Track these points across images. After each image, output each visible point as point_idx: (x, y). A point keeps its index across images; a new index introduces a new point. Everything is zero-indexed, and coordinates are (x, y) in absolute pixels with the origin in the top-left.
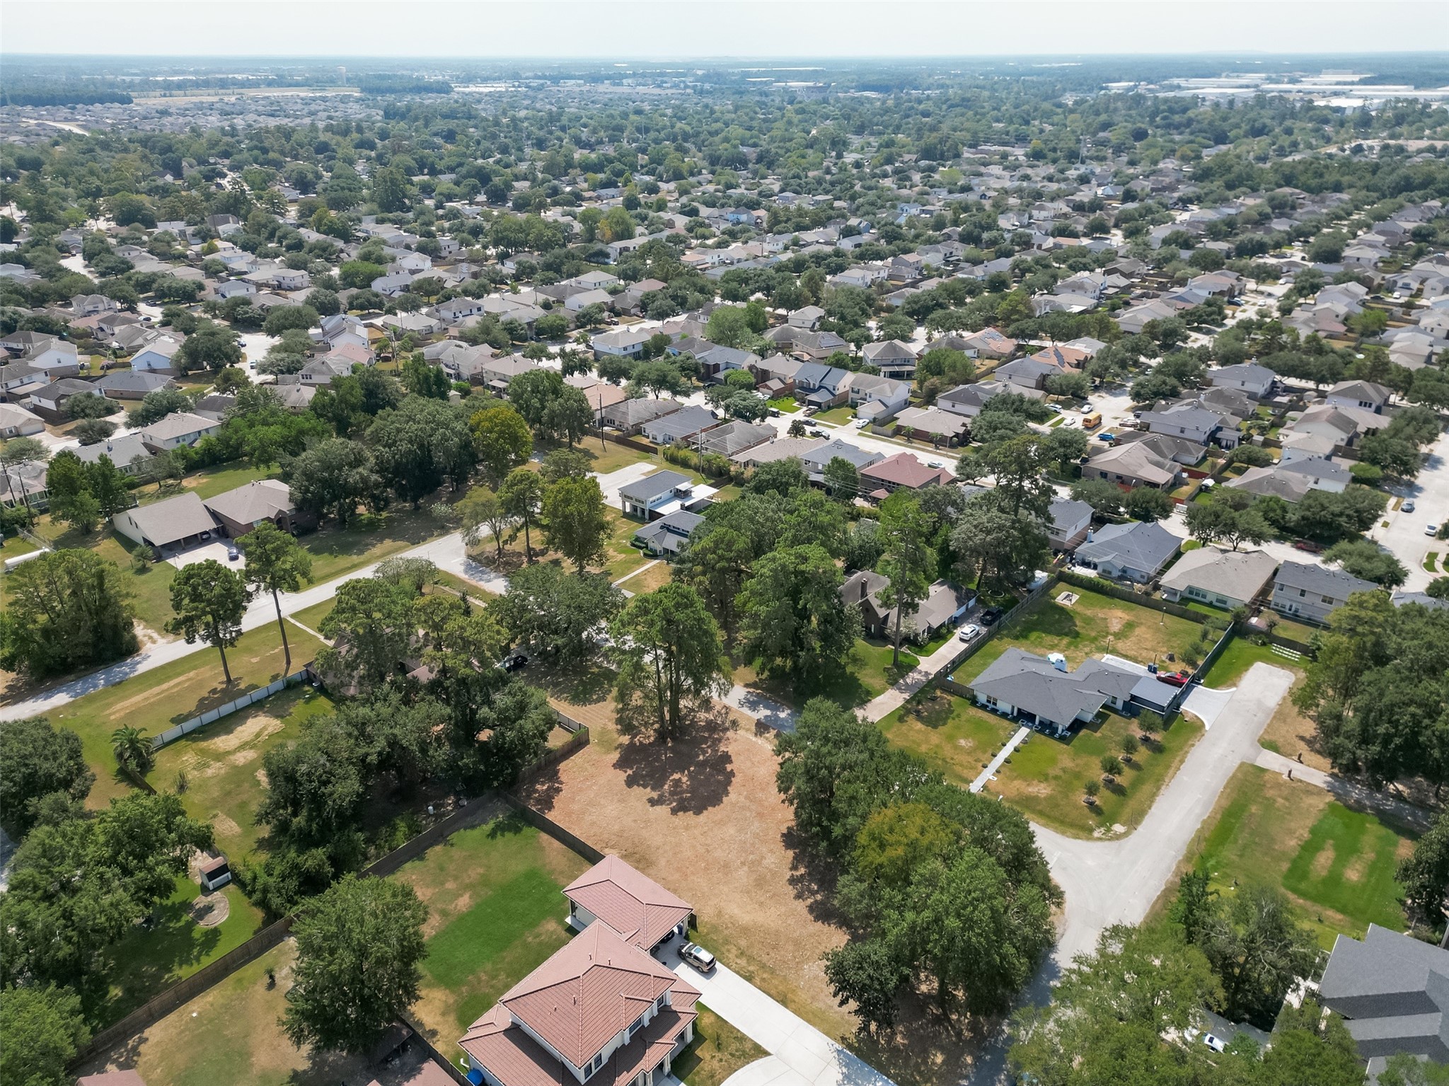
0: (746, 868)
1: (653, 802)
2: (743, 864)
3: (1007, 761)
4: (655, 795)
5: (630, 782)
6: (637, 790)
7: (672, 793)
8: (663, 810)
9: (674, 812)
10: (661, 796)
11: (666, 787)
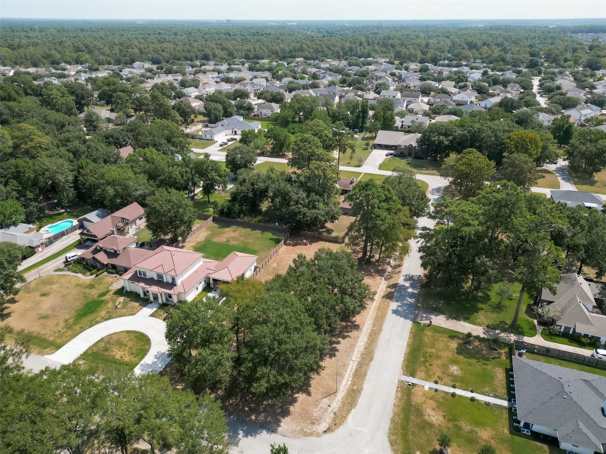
3: (453, 395)
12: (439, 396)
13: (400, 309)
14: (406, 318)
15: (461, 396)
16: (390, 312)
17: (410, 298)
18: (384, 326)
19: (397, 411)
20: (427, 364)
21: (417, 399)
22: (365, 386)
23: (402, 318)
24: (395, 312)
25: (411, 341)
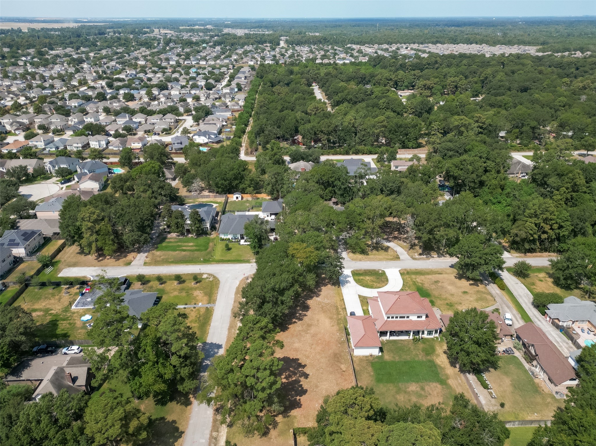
0: (309, 332)
1: (306, 376)
2: (307, 333)
4: (302, 379)
5: (304, 392)
6: (305, 387)
7: (295, 374)
8: (307, 370)
9: (304, 366)
10: (300, 376)
11: (294, 379)
12: (194, 302)
13: (216, 350)
14: (212, 343)
15: (183, 305)
16: (223, 346)
17: (208, 364)
18: (227, 333)
19: (216, 292)
20: (198, 316)
21: (206, 298)
22: (234, 296)
23: (214, 343)
24: (219, 347)
25: (208, 328)
